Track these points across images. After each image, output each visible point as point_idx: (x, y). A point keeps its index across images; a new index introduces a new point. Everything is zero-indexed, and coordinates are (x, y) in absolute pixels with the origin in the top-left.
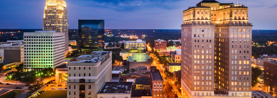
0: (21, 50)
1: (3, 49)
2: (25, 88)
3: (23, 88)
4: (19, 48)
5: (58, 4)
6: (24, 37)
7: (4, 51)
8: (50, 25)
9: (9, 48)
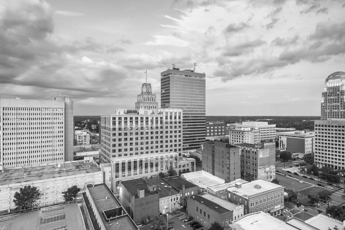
0: (305, 140)
1: (285, 137)
2: (329, 188)
3: (327, 187)
4: (304, 137)
5: (343, 83)
6: (315, 126)
7: (287, 139)
8: (331, 111)
9: (292, 136)
